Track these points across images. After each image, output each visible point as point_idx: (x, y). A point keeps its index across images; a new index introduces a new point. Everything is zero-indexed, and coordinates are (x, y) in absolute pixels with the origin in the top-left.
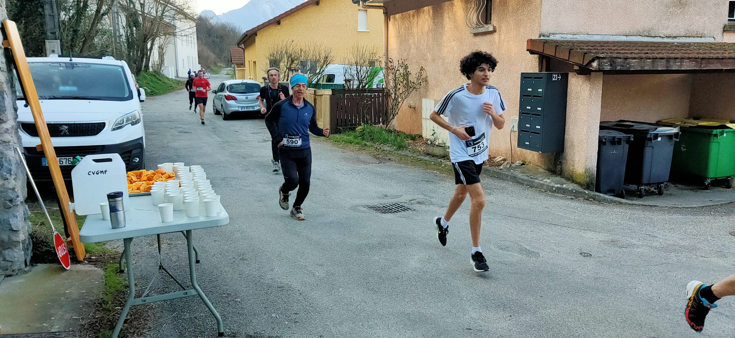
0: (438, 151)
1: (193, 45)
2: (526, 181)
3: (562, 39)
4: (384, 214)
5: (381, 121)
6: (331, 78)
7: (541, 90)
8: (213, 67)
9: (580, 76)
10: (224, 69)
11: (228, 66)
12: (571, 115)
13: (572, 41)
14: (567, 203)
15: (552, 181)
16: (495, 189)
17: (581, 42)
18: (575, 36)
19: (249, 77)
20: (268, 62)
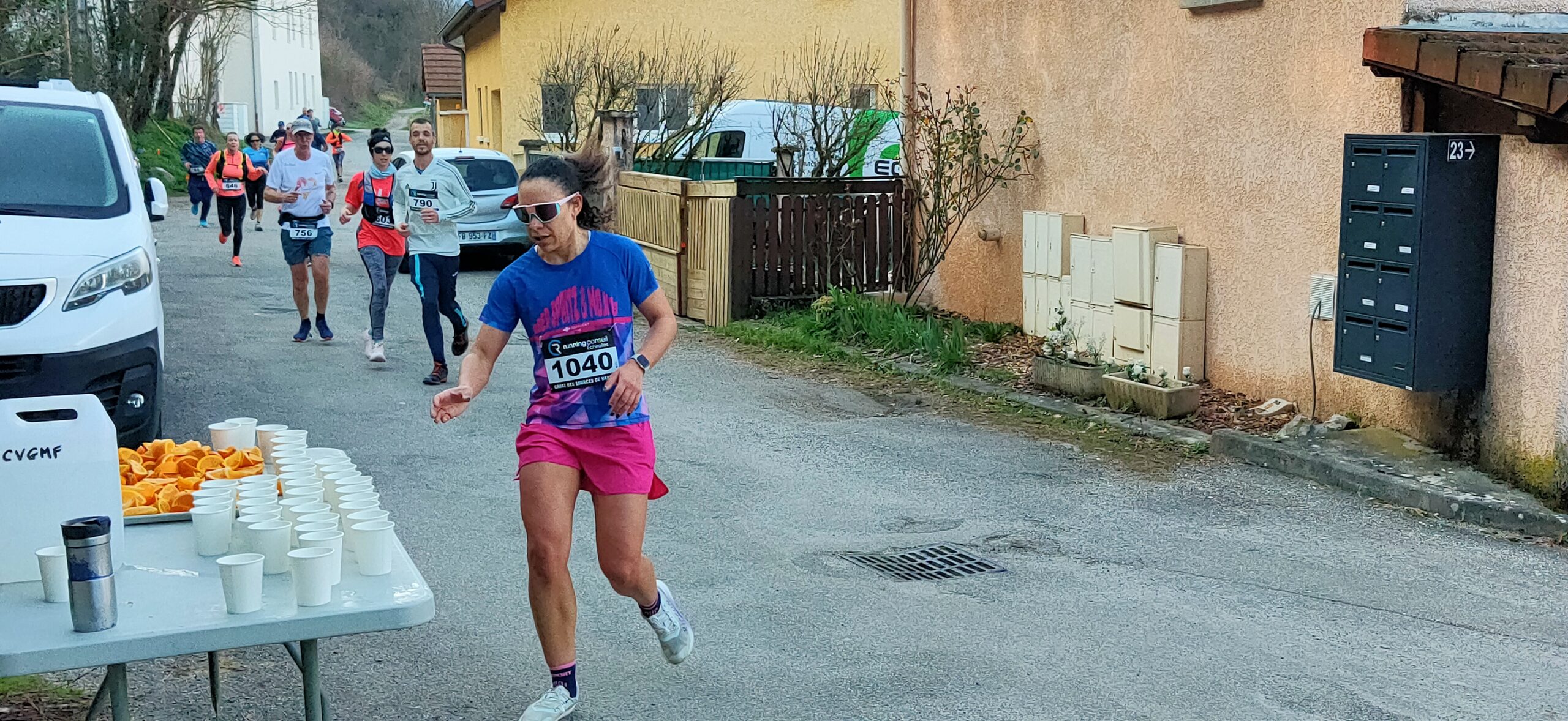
0: (1072, 378)
1: (306, 38)
2: (1363, 479)
3: (1479, 28)
4: (906, 583)
5: (890, 280)
6: (732, 143)
7: (1411, 191)
8: (366, 105)
9: (1538, 146)
10: (401, 111)
11: (412, 102)
12: (1511, 272)
13: (1512, 35)
14: (1499, 554)
15: (1447, 481)
16: (1262, 504)
17: (1543, 38)
18: (1518, 20)
19: (479, 139)
20: (539, 89)
